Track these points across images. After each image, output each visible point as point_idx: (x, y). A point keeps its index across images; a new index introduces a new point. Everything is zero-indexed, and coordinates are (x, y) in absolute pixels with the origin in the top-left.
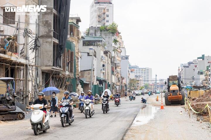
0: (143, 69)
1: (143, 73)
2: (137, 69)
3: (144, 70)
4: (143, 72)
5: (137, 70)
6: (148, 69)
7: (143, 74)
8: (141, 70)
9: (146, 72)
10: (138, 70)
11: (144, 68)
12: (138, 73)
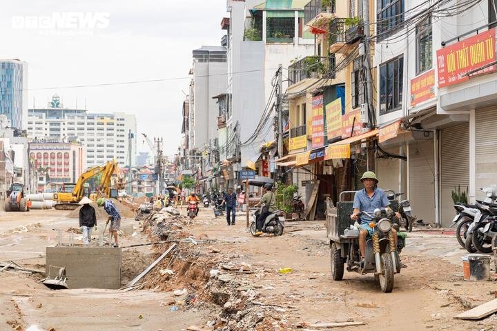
0: (102, 118)
1: (105, 132)
2: (83, 117)
3: (107, 120)
4: (105, 127)
5: (82, 121)
6: (123, 119)
7: (105, 137)
8: (96, 120)
9: (115, 127)
10: (86, 120)
11: (107, 116)
12: (86, 131)
